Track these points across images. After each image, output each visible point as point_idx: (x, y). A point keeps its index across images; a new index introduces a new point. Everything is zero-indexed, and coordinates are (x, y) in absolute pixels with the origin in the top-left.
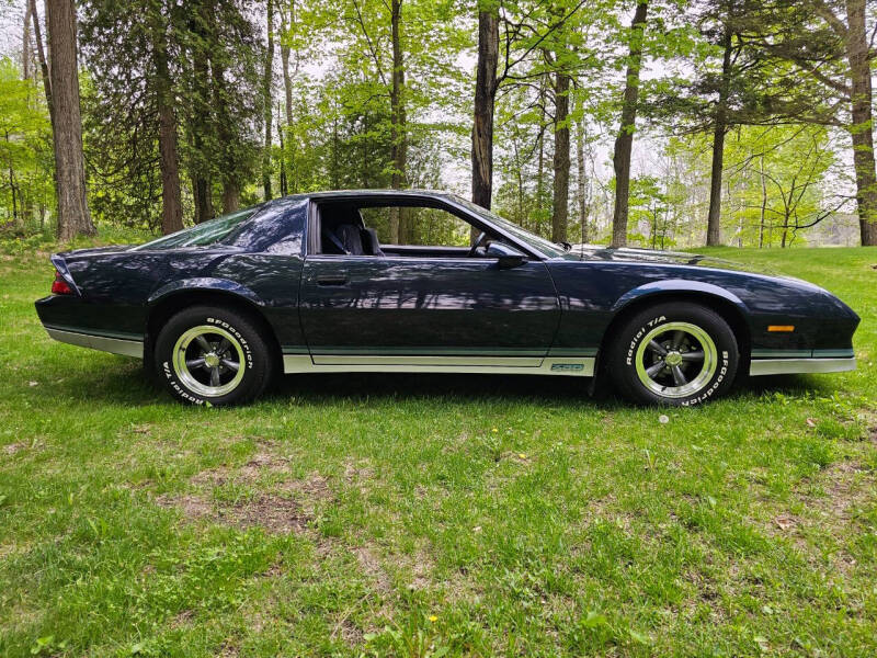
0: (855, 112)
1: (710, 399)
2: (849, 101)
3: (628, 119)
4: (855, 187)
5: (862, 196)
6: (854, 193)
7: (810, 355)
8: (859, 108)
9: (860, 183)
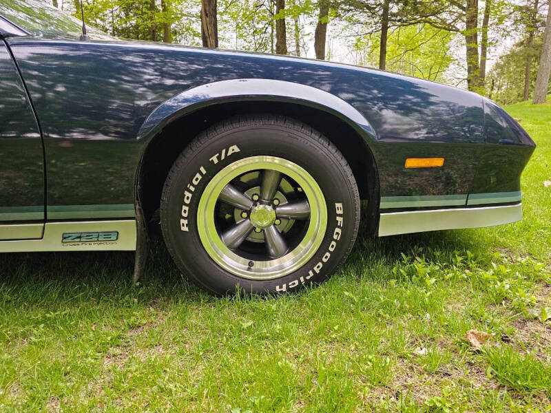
0: (468, 22)
1: (319, 279)
2: (464, 15)
3: (323, 14)
4: (466, 73)
5: (471, 78)
6: (466, 77)
7: (463, 202)
8: (470, 20)
9: (469, 71)
